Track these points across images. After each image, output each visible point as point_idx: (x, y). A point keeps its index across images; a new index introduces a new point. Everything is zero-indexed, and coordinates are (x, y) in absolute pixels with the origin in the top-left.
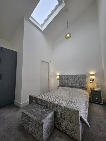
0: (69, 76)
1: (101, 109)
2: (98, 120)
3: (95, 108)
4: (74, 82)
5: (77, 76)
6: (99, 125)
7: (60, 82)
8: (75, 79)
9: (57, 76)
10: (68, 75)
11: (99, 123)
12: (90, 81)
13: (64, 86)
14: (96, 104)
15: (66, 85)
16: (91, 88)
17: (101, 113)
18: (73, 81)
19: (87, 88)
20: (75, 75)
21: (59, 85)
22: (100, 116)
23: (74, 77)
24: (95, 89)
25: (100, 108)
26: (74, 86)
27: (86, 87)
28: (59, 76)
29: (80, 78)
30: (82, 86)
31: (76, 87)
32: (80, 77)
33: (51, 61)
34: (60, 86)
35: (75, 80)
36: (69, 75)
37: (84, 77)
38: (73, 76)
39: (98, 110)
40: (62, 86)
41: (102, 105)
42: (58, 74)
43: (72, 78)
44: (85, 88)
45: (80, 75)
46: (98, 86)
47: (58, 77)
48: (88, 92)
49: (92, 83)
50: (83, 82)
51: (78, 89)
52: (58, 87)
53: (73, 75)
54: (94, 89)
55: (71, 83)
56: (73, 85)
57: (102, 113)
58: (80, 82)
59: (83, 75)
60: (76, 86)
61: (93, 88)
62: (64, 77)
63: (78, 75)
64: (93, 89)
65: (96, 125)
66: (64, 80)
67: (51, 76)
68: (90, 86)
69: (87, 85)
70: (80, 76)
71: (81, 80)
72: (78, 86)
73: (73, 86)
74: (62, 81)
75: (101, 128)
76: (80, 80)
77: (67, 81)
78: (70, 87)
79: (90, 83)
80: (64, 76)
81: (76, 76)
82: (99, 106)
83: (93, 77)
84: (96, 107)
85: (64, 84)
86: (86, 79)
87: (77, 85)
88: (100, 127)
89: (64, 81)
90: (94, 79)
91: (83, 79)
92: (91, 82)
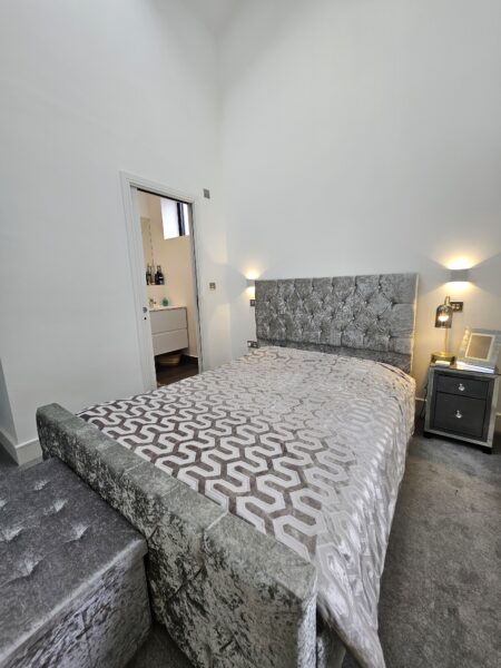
0: (316, 283)
1: (476, 479)
2: (453, 565)
3: (441, 469)
4: (340, 322)
5: (361, 286)
6: (453, 611)
7: (264, 320)
8: (344, 300)
9: (249, 283)
10: (305, 281)
11: (453, 587)
12: (439, 312)
13: (284, 343)
14: (446, 445)
15: (292, 338)
16: (434, 359)
17: (473, 509)
18: (333, 314)
19: (409, 356)
20: (350, 278)
21: (258, 338)
22: (463, 528)
23: (344, 288)
24: (461, 366)
25: (469, 474)
26: (337, 342)
27: (408, 347)
28: (257, 284)
29: (380, 297)
30: (383, 346)
31: (346, 347)
32: (376, 288)
33: (207, 194)
34: (263, 339)
35: (346, 309)
36: (315, 280)
37: (402, 290)
38: (335, 282)
39: (459, 484)
40: (272, 342)
41: (486, 450)
42: (253, 274)
43: (328, 298)
44: (398, 353)
45: (381, 276)
46: (481, 347)
47: (251, 292)
48: (412, 380)
49: (447, 325)
50: (392, 317)
51: (355, 360)
52: (252, 346)
53: (334, 279)
54: (453, 360)
55: (321, 328)
56: (335, 338)
57: (479, 505)
58: (375, 320)
59: (401, 276)
60: (348, 340)
61: (446, 359)
62: (282, 290)
63: (368, 277)
64: (448, 363)
65: (432, 605)
66: (284, 310)
67: (213, 285)
68: (430, 342)
69: (412, 341)
70: (381, 281)
71: (380, 305)
72: (360, 343)
73: (331, 343)
74: (275, 316)
75: (468, 638)
76: (374, 309)
77: (299, 314)
78: (317, 347)
79: (438, 324)
80: (287, 282)
81: (356, 282)
82: (466, 457)
83: (458, 290)
84: (445, 463)
85: (284, 330)
86: (411, 302)
87: (356, 338)
88: (461, 628)
89: (282, 316)
90: (461, 304)
91: (394, 303)
92: (443, 318)
